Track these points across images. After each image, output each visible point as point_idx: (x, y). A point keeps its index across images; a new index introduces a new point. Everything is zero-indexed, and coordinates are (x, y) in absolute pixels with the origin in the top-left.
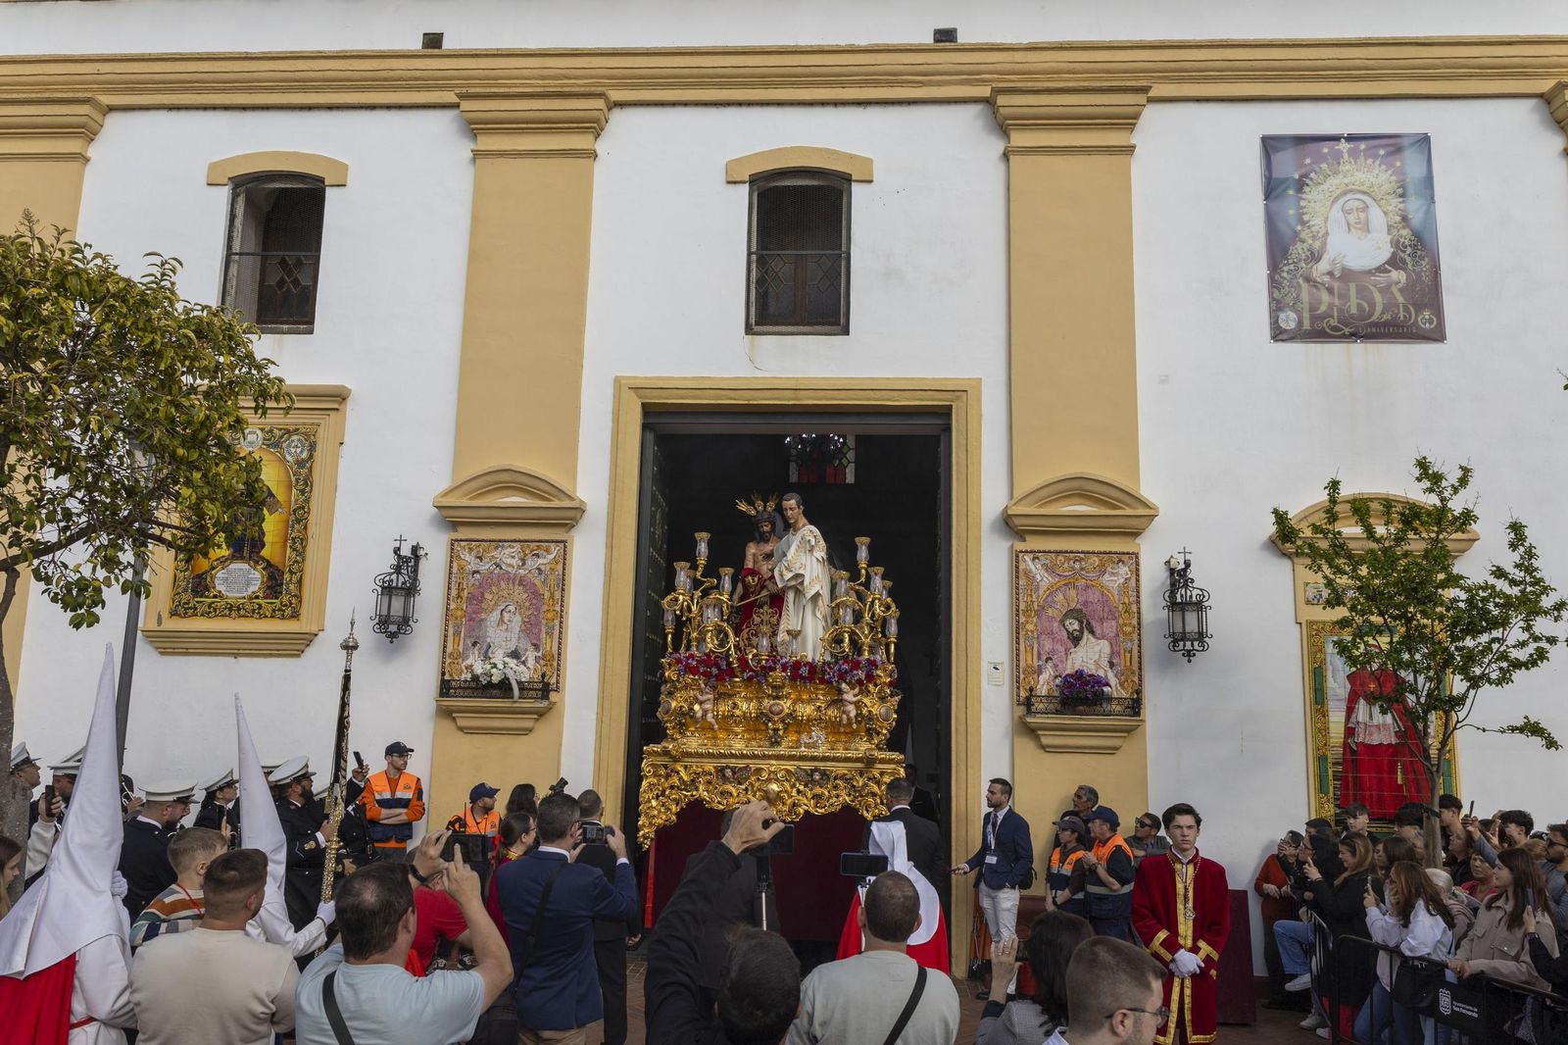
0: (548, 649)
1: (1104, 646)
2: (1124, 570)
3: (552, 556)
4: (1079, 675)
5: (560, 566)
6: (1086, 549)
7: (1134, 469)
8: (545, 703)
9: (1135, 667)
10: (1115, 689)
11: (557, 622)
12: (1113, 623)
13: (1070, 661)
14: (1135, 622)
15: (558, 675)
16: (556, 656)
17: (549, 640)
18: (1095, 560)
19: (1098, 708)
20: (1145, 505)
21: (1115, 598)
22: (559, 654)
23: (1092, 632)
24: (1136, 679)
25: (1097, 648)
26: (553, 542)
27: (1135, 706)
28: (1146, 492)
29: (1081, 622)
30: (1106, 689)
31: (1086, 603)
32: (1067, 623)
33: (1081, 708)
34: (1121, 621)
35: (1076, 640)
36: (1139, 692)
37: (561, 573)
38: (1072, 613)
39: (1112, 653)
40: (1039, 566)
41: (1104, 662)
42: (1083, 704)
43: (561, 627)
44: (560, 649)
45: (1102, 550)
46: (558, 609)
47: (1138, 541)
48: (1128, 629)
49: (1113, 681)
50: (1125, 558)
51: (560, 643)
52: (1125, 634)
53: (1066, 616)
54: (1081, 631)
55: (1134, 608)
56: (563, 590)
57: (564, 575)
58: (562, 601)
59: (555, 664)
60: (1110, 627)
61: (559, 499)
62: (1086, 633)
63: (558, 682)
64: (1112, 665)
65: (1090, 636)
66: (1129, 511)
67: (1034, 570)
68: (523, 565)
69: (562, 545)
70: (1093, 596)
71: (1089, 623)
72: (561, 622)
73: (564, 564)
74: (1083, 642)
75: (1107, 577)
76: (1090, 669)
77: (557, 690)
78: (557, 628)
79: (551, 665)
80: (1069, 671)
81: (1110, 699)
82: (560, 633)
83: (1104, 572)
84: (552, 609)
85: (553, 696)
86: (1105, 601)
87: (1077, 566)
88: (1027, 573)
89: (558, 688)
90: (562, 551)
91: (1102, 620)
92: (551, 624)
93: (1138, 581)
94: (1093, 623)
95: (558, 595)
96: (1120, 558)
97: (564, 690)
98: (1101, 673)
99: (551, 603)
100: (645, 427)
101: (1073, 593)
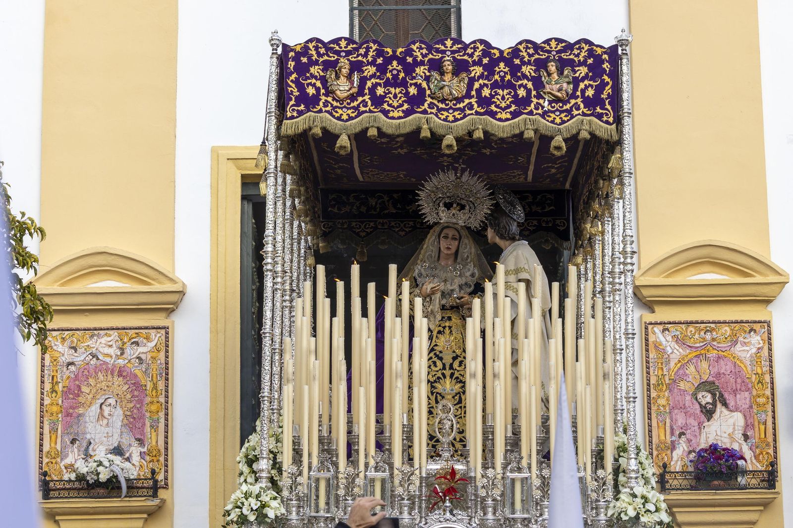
0: (154, 443)
1: (738, 419)
2: (756, 340)
3: (153, 344)
4: (713, 449)
5: (162, 355)
6: (716, 319)
7: (764, 234)
8: (156, 502)
9: (770, 439)
10: (751, 462)
11: (162, 415)
12: (747, 394)
13: (703, 436)
14: (768, 392)
15: (166, 471)
16: (163, 451)
17: (154, 434)
18: (726, 329)
19: (732, 482)
20: (776, 272)
21: (747, 369)
22: (166, 449)
23: (725, 404)
24: (771, 451)
25: (731, 421)
26: (154, 328)
27: (770, 478)
28: (776, 259)
29: (714, 395)
30: (740, 462)
31: (718, 375)
32: (700, 396)
33: (716, 482)
34: (754, 393)
35: (708, 413)
36: (773, 464)
37: (163, 361)
38: (705, 386)
39: (747, 426)
40: (669, 338)
41: (739, 436)
42: (720, 479)
43: (166, 419)
44: (166, 443)
45: (734, 319)
46: (162, 399)
47: (771, 307)
48: (762, 400)
49: (748, 454)
50: (756, 327)
51: (166, 437)
52: (759, 405)
53: (698, 388)
54: (714, 404)
55: (767, 378)
56: (167, 379)
57: (167, 363)
58: (167, 391)
59: (162, 459)
60: (743, 399)
61: (160, 283)
62: (719, 405)
63: (166, 478)
64: (746, 437)
65: (724, 409)
66: (759, 279)
67: (664, 342)
68: (122, 354)
69: (163, 331)
70: (725, 367)
71: (721, 395)
72: (167, 414)
73: (167, 351)
74: (716, 416)
75: (739, 347)
76: (725, 442)
77: (166, 487)
78: (162, 420)
79: (158, 461)
80: (703, 445)
81: (744, 472)
82: (167, 425)
83: (736, 342)
84: (155, 400)
85: (162, 493)
86: (737, 372)
87: (708, 336)
88: (657, 347)
89: (166, 484)
90: (163, 338)
91: (735, 392)
92: (155, 417)
93: (770, 350)
94: (726, 395)
95: (161, 385)
96: (751, 326)
97: (172, 487)
98: (736, 447)
99: (154, 394)
100: (244, 198)
101: (704, 365)
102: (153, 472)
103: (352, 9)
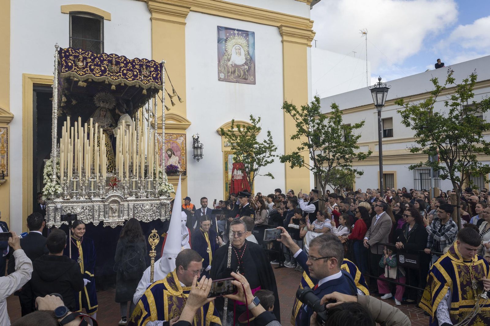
0: (3, 163)
1: (177, 158)
2: (182, 138)
3: (2, 133)
4: (171, 166)
5: (6, 136)
6: (173, 133)
7: (185, 112)
8: (4, 181)
9: (185, 163)
10: (180, 169)
11: (6, 154)
12: (180, 152)
13: (168, 162)
14: (185, 152)
15: (7, 171)
16: (6, 165)
17: (3, 160)
18: (175, 135)
19: (176, 174)
20: (188, 122)
21: (180, 146)
22: (7, 164)
23: (174, 154)
24: (185, 166)
25: (176, 159)
26: (2, 128)
27: (185, 173)
28: (188, 118)
29: (171, 152)
30: (178, 169)
31: (173, 147)
32: (168, 152)
33: (172, 174)
34: (181, 152)
35: (170, 157)
36: (186, 170)
37: (6, 138)
38: (170, 150)
39: (179, 160)
40: (161, 137)
41: (177, 162)
42: (173, 173)
43: (7, 156)
44: (7, 163)
45: (177, 133)
46: (6, 150)
47: (186, 130)
48: (183, 154)
49: (179, 167)
50: (182, 135)
51: (7, 161)
52: (182, 155)
53: (167, 150)
54: (171, 154)
55: (185, 148)
56: (7, 143)
57: (7, 139)
58: (7, 147)
59: (6, 167)
60: (179, 153)
61: (4, 114)
62: (173, 155)
63: (7, 173)
64: (179, 163)
65: (174, 156)
66: (184, 123)
67: (159, 138)
69: (6, 129)
70: (174, 145)
71: (173, 152)
72: (7, 154)
73: (7, 135)
74: (172, 157)
75: (178, 140)
76: (174, 164)
77: (7, 176)
78: (6, 156)
79: (4, 168)
80: (168, 165)
81: (179, 172)
82: (7, 157)
83: (177, 139)
84: (3, 150)
85: (6, 178)
86: (177, 146)
87: (170, 137)
88: (158, 140)
89: (7, 175)
90: (6, 131)
91: (177, 151)
92: (3, 155)
93: (186, 141)
94: (174, 152)
95: (5, 145)
96: (181, 135)
97: (9, 176)
98: (176, 165)
99: (3, 148)
100: (34, 90)
101: (169, 144)
102: (3, 172)
103: (70, 37)
